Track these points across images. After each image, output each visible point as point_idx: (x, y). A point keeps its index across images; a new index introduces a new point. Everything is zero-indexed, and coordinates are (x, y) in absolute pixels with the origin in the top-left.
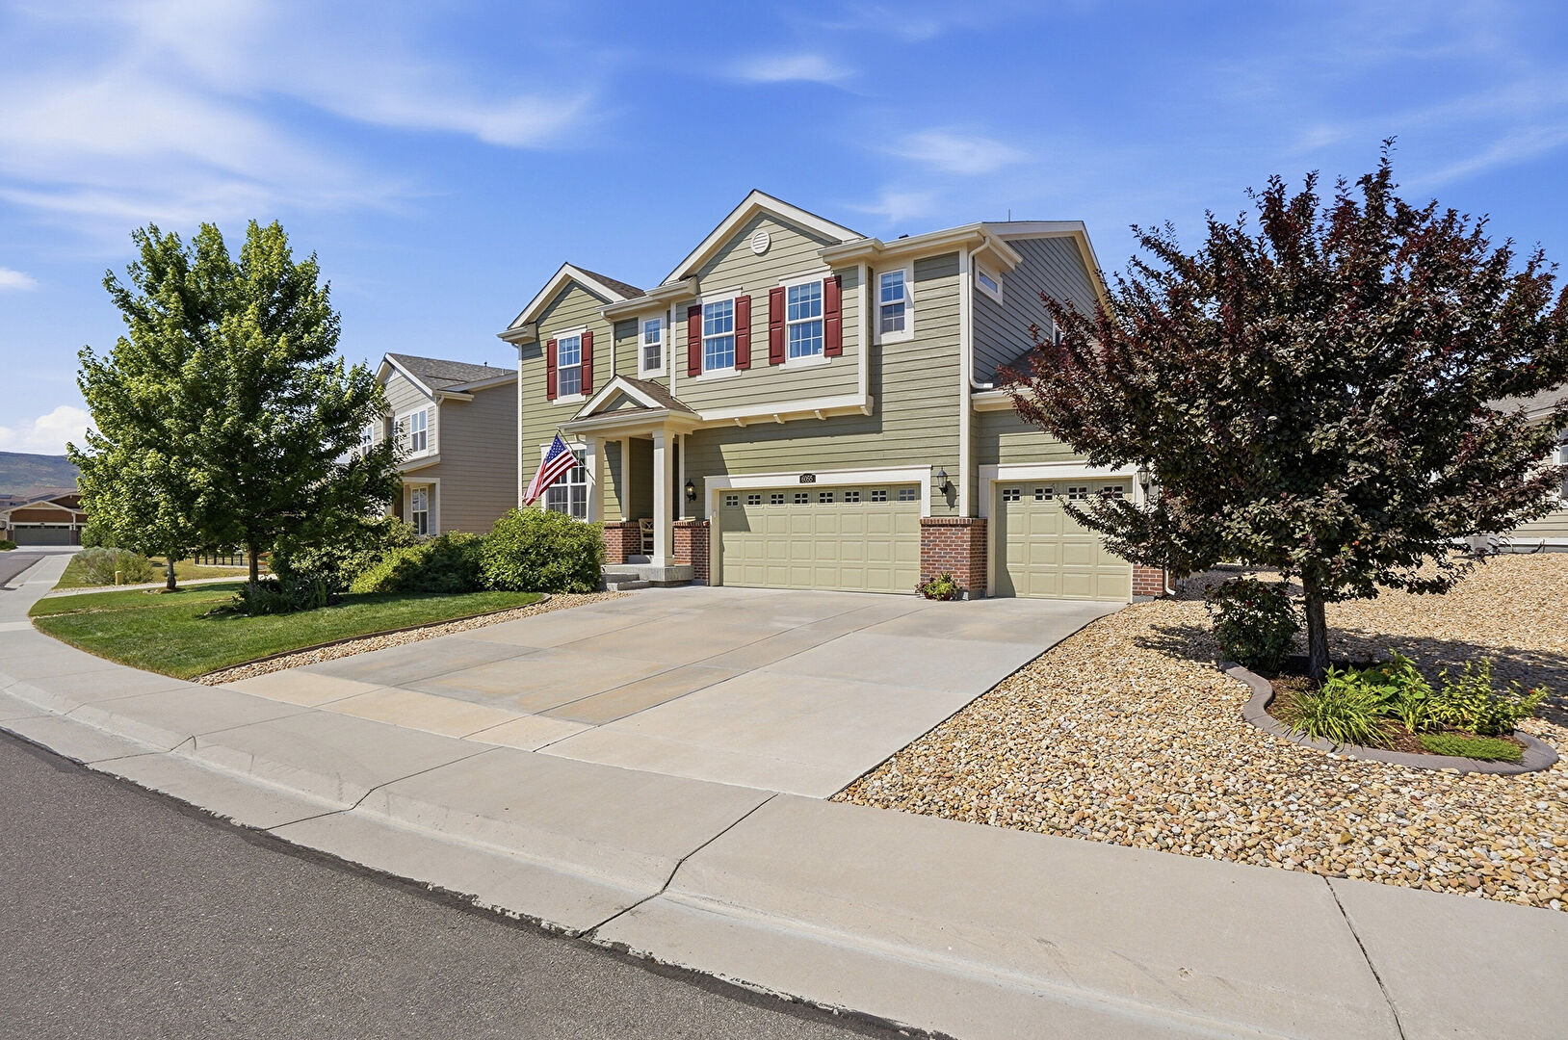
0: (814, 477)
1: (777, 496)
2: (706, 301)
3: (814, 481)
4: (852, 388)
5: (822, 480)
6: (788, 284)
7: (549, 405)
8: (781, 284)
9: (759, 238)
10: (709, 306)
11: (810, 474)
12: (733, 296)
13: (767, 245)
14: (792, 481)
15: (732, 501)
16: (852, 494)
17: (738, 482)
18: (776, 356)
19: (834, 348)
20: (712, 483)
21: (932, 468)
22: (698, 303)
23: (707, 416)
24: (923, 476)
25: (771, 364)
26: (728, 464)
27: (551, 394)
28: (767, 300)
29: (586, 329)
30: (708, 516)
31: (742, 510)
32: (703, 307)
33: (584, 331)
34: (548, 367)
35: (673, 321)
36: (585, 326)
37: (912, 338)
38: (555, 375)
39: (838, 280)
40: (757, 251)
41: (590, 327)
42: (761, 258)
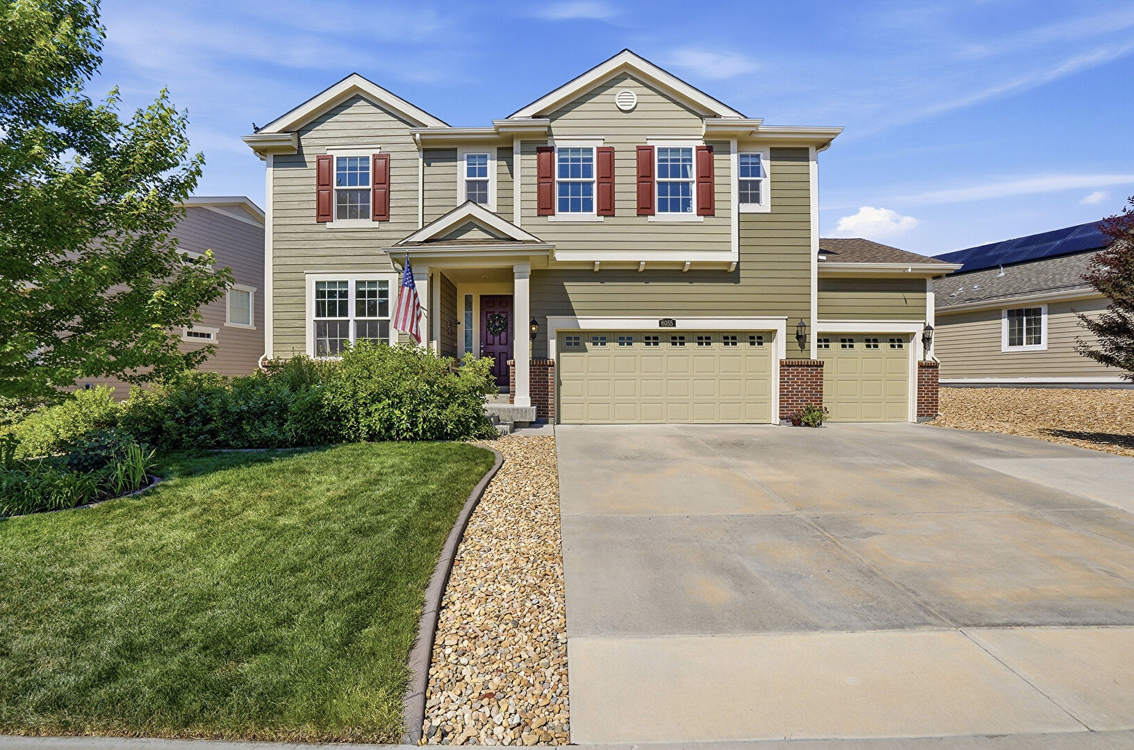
0: (674, 322)
1: (625, 338)
2: (559, 144)
3: (674, 325)
4: (725, 246)
5: (683, 324)
6: (658, 145)
7: (321, 227)
8: (650, 143)
9: (627, 95)
10: (561, 150)
11: (671, 319)
12: (595, 145)
13: (634, 105)
14: (651, 324)
15: (573, 341)
16: (704, 338)
17: (586, 324)
18: (645, 209)
19: (707, 208)
20: (556, 323)
21: (787, 319)
22: (549, 145)
23: (560, 256)
24: (779, 325)
25: (638, 215)
26: (575, 306)
27: (323, 214)
28: (634, 155)
29: (379, 150)
30: (552, 355)
31: (585, 350)
32: (556, 150)
33: (377, 152)
34: (319, 184)
35: (517, 158)
36: (379, 146)
37: (770, 211)
38: (330, 195)
39: (710, 149)
40: (622, 108)
41: (387, 149)
42: (626, 115)
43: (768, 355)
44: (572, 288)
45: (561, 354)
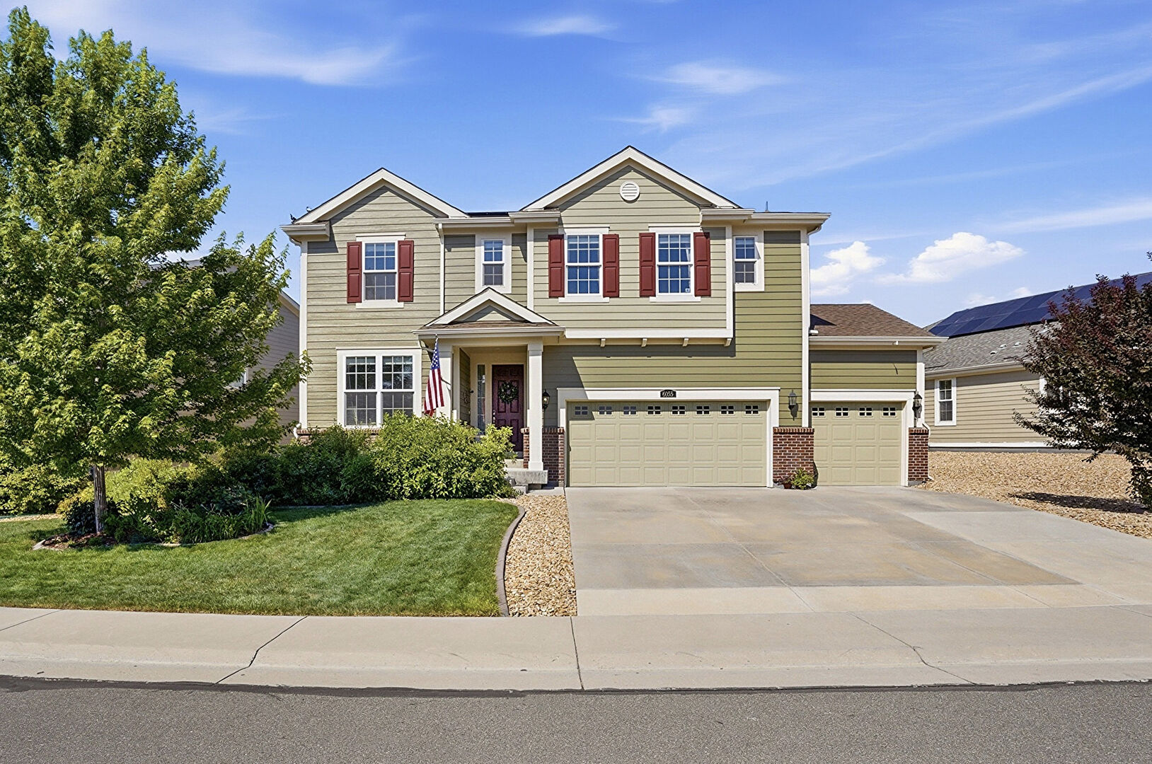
0: (675, 393)
1: (630, 407)
2: (568, 232)
3: (675, 396)
4: (720, 324)
5: (682, 395)
6: (658, 232)
7: (351, 308)
8: (651, 230)
9: (630, 187)
10: (570, 237)
11: (671, 390)
12: (601, 232)
13: (637, 195)
14: (654, 395)
15: (581, 411)
16: (703, 407)
17: (593, 395)
18: (647, 290)
19: (704, 289)
20: (565, 394)
21: (779, 390)
22: (560, 233)
23: (569, 334)
24: (773, 395)
25: (641, 296)
26: (583, 379)
27: (353, 297)
28: (637, 242)
29: (404, 237)
30: (562, 423)
31: (593, 418)
32: (566, 237)
33: (402, 239)
34: (349, 269)
35: (530, 245)
36: (404, 233)
37: (763, 290)
38: (360, 278)
39: (707, 235)
40: (626, 198)
41: (410, 236)
42: (629, 205)
43: (763, 423)
44: (580, 362)
45: (571, 422)
